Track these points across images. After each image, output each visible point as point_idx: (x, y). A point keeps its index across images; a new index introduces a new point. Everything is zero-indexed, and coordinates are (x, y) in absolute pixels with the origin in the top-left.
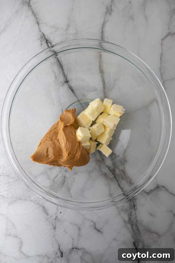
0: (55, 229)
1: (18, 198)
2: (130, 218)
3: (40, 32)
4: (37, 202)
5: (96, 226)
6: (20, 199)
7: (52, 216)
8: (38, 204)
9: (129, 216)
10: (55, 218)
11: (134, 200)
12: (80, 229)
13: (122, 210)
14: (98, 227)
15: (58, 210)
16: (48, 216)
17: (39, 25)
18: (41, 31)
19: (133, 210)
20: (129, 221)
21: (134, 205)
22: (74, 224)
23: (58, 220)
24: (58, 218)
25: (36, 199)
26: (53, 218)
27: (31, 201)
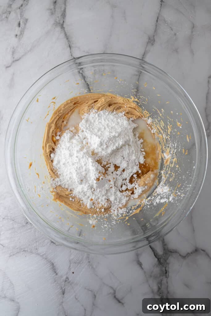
0: (64, 294)
1: (22, 249)
2: (160, 287)
3: (71, 57)
4: (44, 257)
5: (117, 294)
6: (24, 251)
7: (61, 277)
8: (46, 259)
9: (159, 285)
10: (65, 280)
11: (167, 264)
12: (95, 297)
13: (151, 276)
14: (119, 295)
15: (70, 269)
16: (57, 276)
17: (71, 49)
18: (72, 55)
19: (164, 277)
20: (158, 291)
21: (166, 270)
22: (89, 290)
23: (69, 282)
24: (68, 279)
25: (45, 253)
26: (62, 279)
27: (38, 254)
